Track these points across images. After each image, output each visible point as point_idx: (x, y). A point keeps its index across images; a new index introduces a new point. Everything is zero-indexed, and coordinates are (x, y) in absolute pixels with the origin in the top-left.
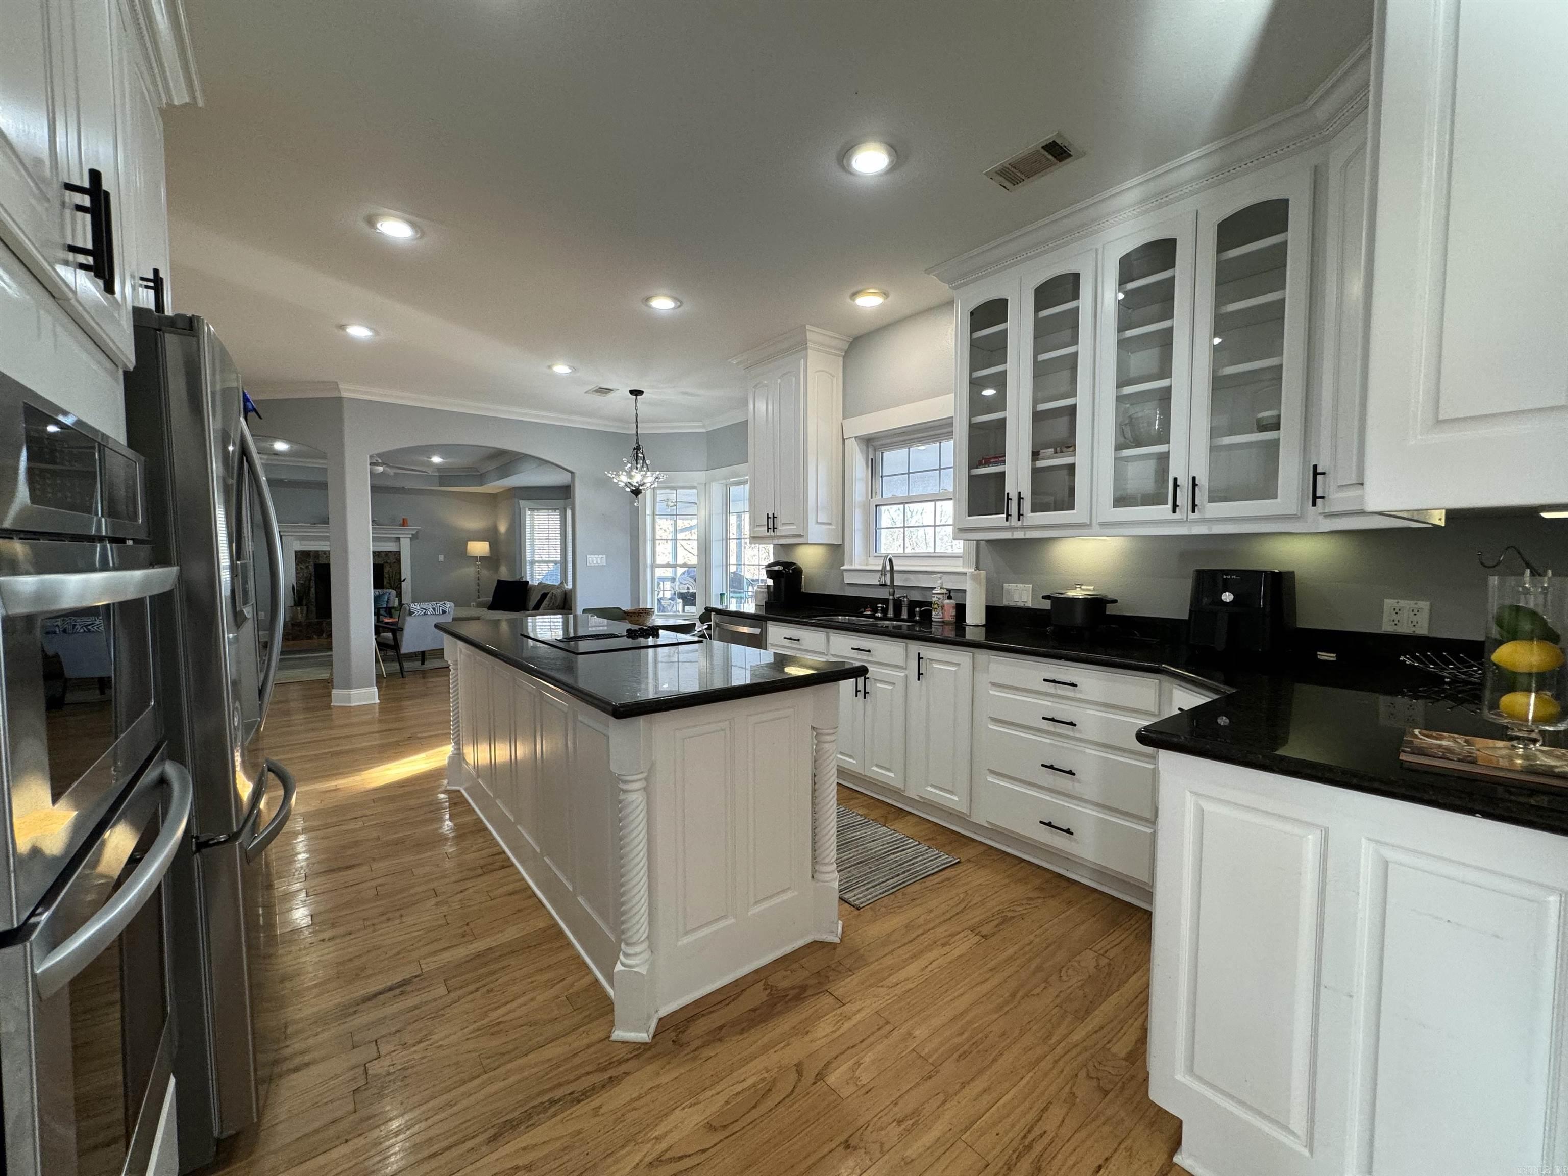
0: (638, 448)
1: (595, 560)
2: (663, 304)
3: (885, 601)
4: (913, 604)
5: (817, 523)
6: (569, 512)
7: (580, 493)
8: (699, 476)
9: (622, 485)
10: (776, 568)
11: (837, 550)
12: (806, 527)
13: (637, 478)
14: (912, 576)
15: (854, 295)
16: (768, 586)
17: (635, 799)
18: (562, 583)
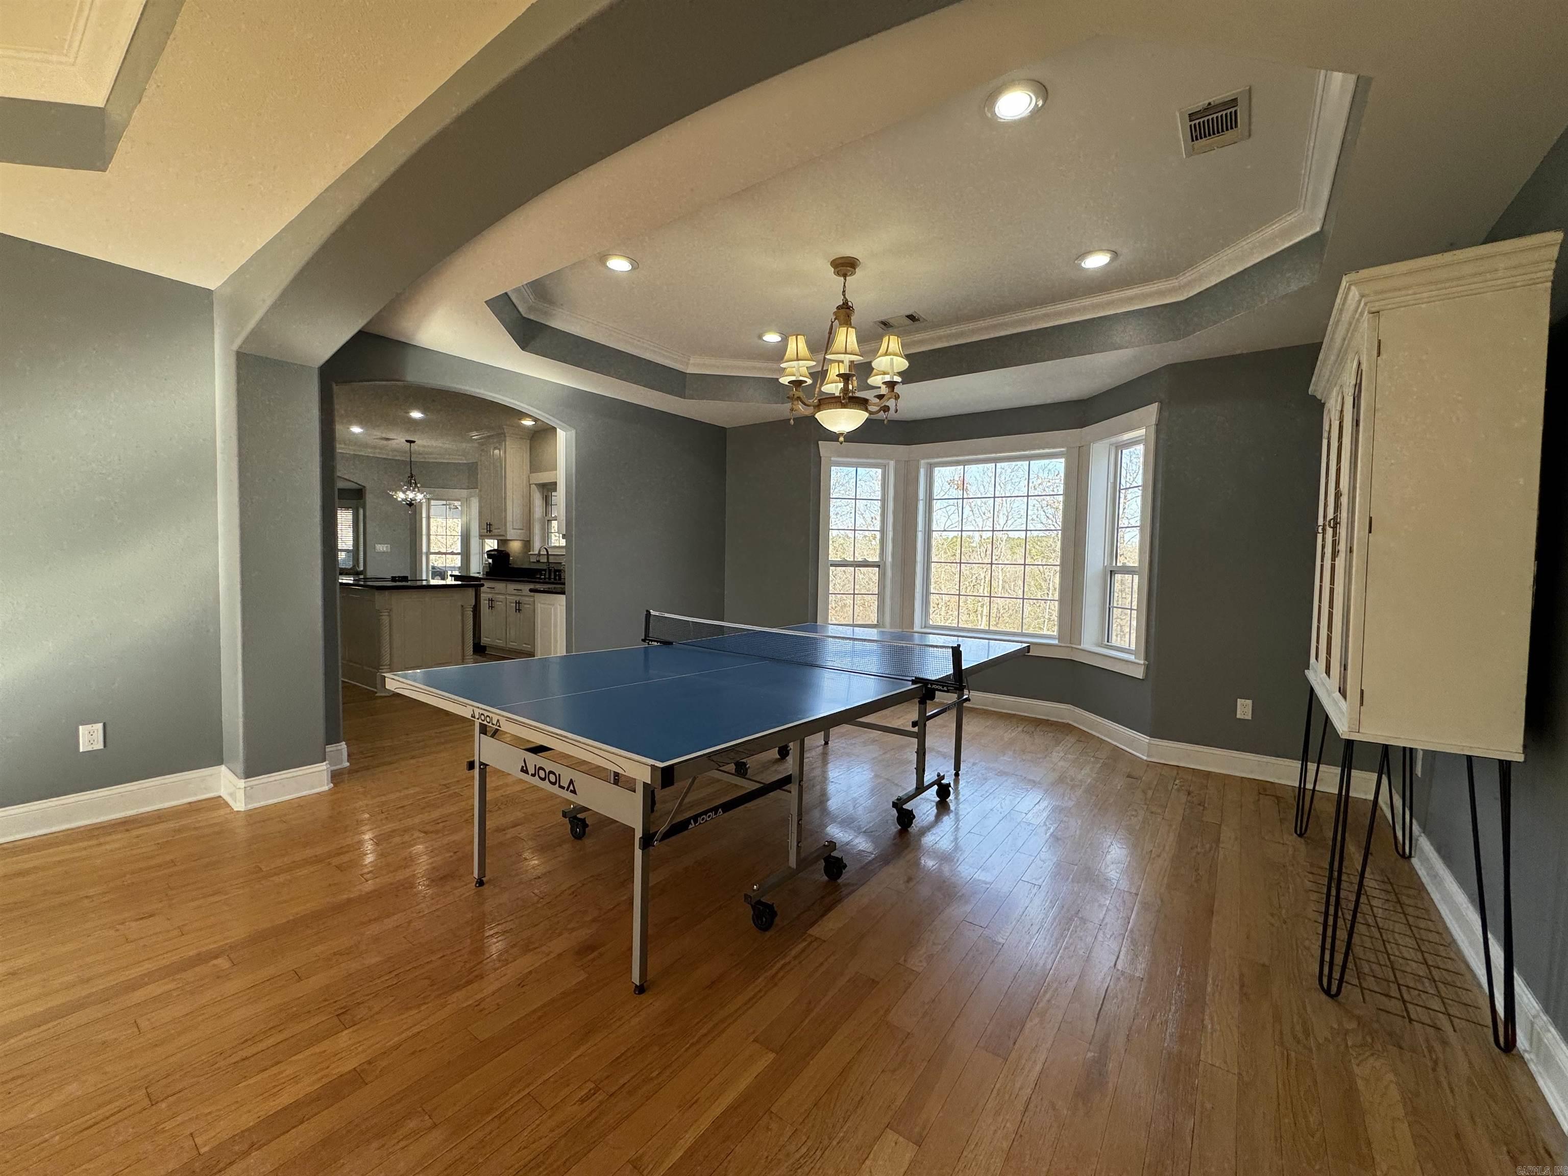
0: (412, 476)
1: (381, 548)
2: (416, 415)
3: (545, 570)
4: (556, 571)
5: (514, 529)
6: (361, 511)
7: (370, 498)
8: (464, 493)
9: (399, 499)
10: (493, 553)
11: (527, 544)
12: (506, 531)
13: (411, 495)
14: (557, 557)
15: (520, 419)
16: (490, 563)
17: (385, 619)
18: (354, 566)
